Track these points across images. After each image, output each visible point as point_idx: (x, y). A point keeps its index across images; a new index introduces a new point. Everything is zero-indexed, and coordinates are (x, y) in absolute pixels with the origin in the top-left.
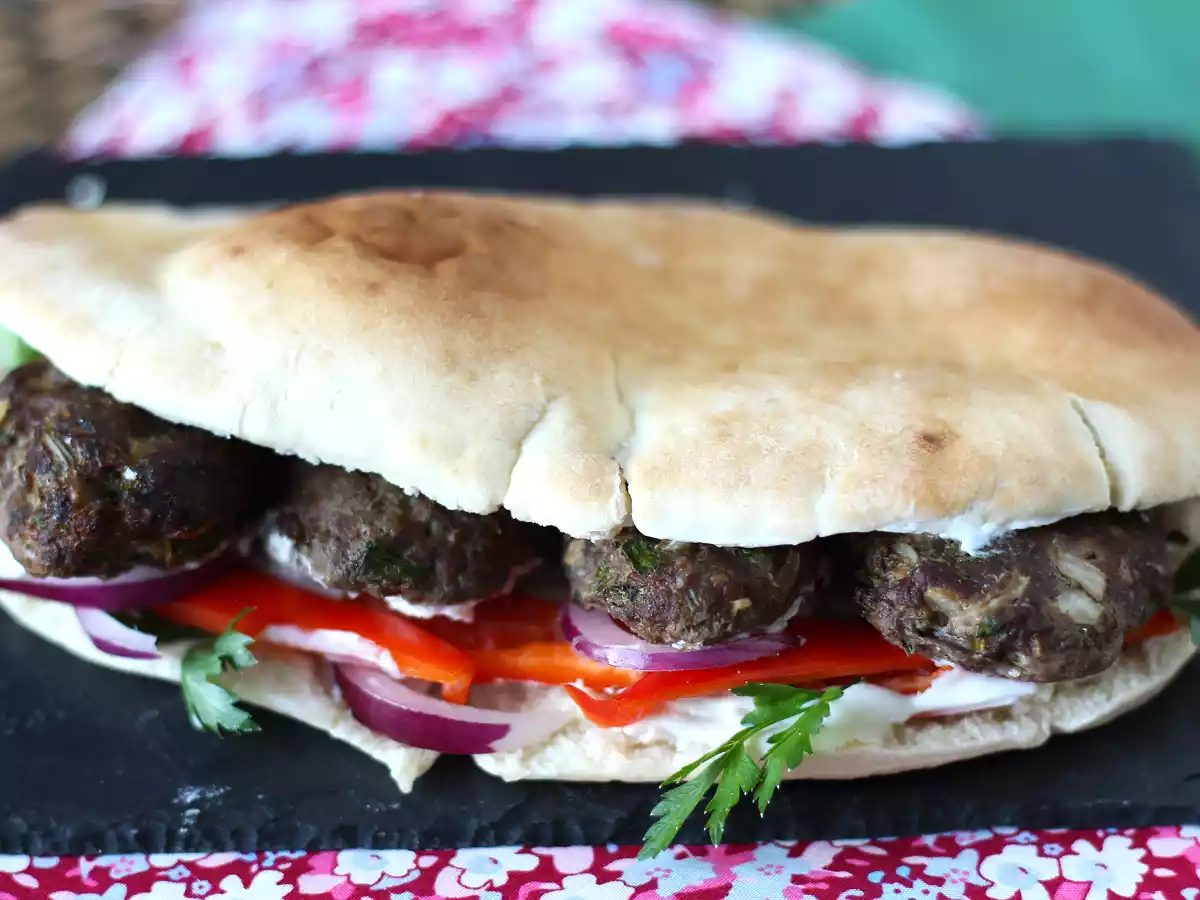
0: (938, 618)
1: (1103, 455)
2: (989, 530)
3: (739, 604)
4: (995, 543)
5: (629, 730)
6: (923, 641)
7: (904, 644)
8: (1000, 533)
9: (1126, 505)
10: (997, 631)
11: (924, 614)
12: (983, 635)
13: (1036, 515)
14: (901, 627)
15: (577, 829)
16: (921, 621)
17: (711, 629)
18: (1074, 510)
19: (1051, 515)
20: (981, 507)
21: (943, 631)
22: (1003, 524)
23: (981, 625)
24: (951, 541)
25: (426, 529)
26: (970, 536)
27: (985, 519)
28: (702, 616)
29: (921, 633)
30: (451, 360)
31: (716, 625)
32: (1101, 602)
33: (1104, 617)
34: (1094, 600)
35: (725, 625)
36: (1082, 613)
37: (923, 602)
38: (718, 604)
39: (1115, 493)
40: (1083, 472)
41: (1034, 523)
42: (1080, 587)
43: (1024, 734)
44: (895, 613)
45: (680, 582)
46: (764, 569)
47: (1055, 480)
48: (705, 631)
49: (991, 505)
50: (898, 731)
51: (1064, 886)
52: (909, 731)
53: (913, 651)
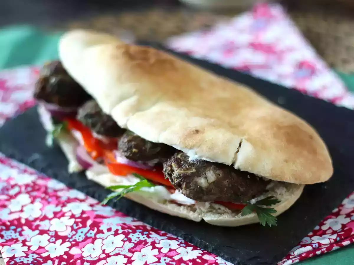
0: (172, 172)
1: (237, 152)
2: (196, 157)
3: (134, 150)
8: (199, 159)
9: (236, 167)
11: (170, 168)
12: (177, 178)
13: (207, 158)
14: (166, 171)
15: (97, 195)
16: (169, 170)
17: (127, 154)
18: (220, 161)
19: (213, 160)
20: (195, 149)
22: (201, 157)
24: (188, 157)
26: (192, 156)
27: (196, 154)
29: (168, 174)
31: (129, 153)
32: (209, 184)
33: (207, 188)
34: (208, 182)
37: (171, 166)
38: (130, 148)
39: (234, 163)
41: (208, 160)
42: (206, 178)
44: (167, 167)
47: (216, 150)
49: (198, 150)
50: (165, 202)
51: (174, 252)
52: (167, 202)
53: (166, 178)
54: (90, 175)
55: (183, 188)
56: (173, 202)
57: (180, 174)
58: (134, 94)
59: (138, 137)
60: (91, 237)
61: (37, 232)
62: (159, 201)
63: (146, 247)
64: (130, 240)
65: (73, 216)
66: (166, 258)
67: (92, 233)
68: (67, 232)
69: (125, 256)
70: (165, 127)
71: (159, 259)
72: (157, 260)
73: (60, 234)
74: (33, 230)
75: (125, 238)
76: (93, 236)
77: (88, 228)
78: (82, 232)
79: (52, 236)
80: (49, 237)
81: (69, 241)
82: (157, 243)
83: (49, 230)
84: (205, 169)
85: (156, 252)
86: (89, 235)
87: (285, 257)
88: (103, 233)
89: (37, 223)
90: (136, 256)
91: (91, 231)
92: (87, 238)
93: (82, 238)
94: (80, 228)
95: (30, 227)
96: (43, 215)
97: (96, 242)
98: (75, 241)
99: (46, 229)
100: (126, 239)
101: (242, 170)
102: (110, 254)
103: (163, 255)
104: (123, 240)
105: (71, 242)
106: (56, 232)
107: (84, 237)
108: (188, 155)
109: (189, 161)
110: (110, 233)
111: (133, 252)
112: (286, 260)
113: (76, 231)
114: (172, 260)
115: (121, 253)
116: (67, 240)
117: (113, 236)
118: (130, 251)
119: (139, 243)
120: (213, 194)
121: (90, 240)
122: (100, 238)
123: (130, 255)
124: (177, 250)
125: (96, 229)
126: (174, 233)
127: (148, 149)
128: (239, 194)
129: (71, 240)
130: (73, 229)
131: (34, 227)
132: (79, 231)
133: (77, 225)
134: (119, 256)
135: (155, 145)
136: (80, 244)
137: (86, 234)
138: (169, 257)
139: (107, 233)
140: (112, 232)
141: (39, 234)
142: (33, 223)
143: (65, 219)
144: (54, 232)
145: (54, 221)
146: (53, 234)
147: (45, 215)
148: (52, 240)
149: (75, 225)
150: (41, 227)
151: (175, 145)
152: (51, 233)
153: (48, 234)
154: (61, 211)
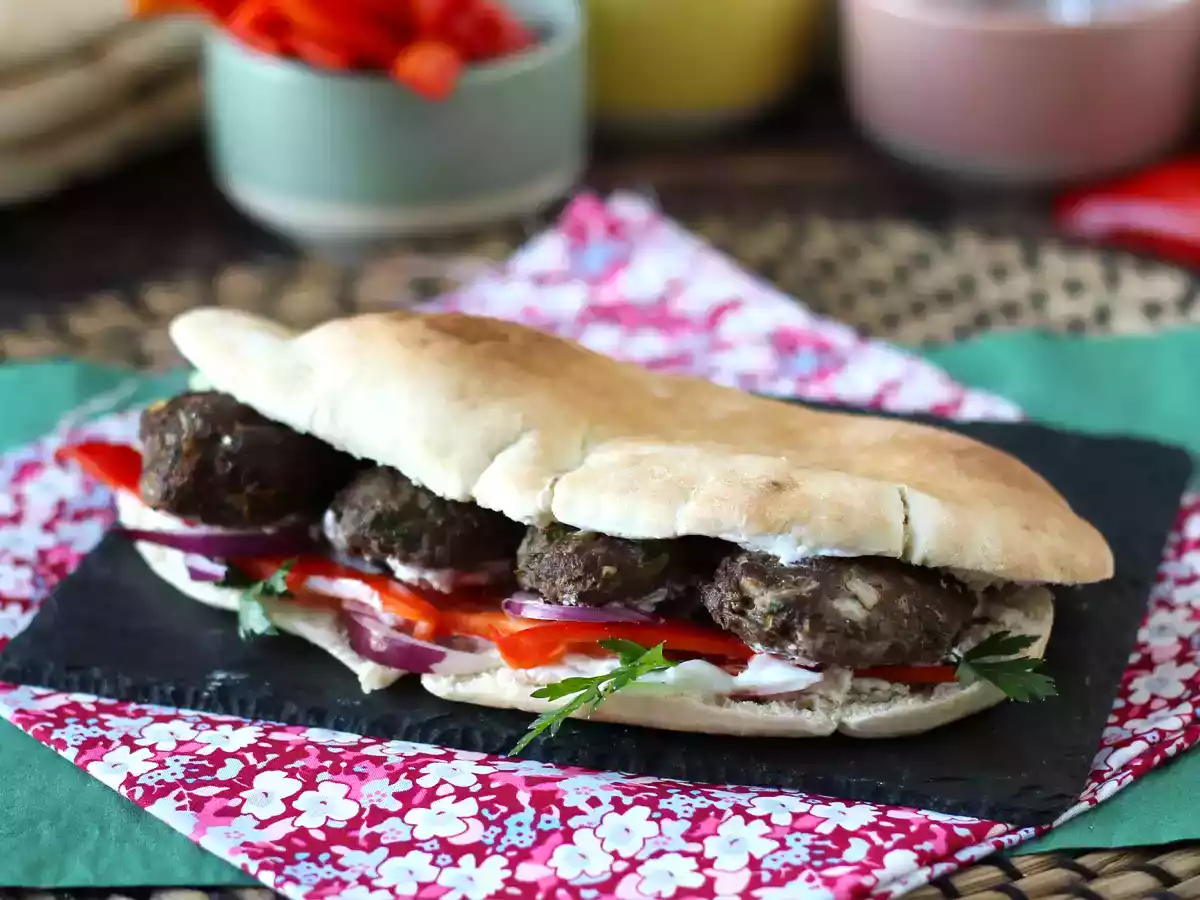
0: (747, 602)
1: (906, 520)
2: (801, 551)
3: (606, 569)
4: (804, 560)
5: (531, 672)
6: (735, 617)
7: (722, 620)
8: (811, 556)
9: (916, 559)
10: (780, 611)
11: (736, 596)
12: (771, 613)
13: (837, 546)
14: (721, 607)
15: (479, 738)
16: (735, 601)
17: (585, 584)
18: (872, 549)
19: (852, 548)
20: (796, 530)
21: (750, 612)
22: (815, 549)
23: (771, 604)
24: (775, 557)
25: (423, 514)
26: (786, 552)
27: (800, 543)
28: (579, 573)
29: (734, 612)
30: (462, 394)
31: (589, 583)
32: (870, 611)
33: (868, 620)
34: (864, 607)
35: (595, 584)
36: (851, 612)
37: (738, 588)
38: (591, 567)
39: (907, 550)
40: (882, 524)
41: (837, 553)
42: (855, 597)
43: (816, 721)
44: (719, 595)
45: (570, 550)
46: (638, 555)
47: (856, 523)
48: (580, 586)
49: (803, 531)
50: (720, 699)
51: (807, 817)
52: (728, 700)
53: (727, 626)
54: (435, 684)
55: (800, 637)
56: (741, 696)
57: (785, 600)
58: (525, 430)
59: (598, 536)
60: (553, 831)
61: (382, 852)
62: (706, 701)
63: (727, 820)
64: (672, 816)
65: (461, 793)
66: (798, 835)
67: (552, 820)
68: (476, 833)
69: (685, 854)
70: (681, 491)
71: (782, 841)
72: (776, 845)
73: (455, 841)
74: (369, 850)
75: (652, 812)
76: (556, 824)
77: (529, 814)
78: (520, 824)
79: (436, 854)
80: (430, 857)
81: (494, 853)
82: (747, 808)
83: (414, 840)
84: (839, 578)
85: (759, 827)
86: (542, 825)
87: (1089, 781)
88: (583, 813)
89: (364, 831)
90: (711, 846)
91: (545, 817)
92: (542, 837)
93: (531, 837)
94: (505, 816)
95: (353, 845)
96: (367, 805)
97: (576, 837)
98: (512, 847)
99: (406, 837)
100: (657, 815)
101: (932, 565)
102: (639, 857)
103: (787, 830)
104: (650, 819)
105: (503, 854)
106: (443, 841)
107: (534, 834)
108: (770, 552)
109: (782, 565)
110: (600, 811)
111: (700, 840)
112: (1095, 784)
113: (500, 822)
114: (816, 836)
115: (667, 848)
116: (489, 851)
117: (616, 815)
118: (688, 837)
119: (700, 815)
120: (885, 638)
121: (556, 838)
122: (581, 827)
123: (695, 848)
124: (811, 812)
125: (556, 811)
126: (769, 780)
127: (640, 561)
128: (939, 628)
129: (500, 849)
130: (487, 824)
131: (363, 843)
132: (510, 822)
133: (493, 811)
134: (665, 856)
135: (650, 546)
136: (534, 853)
137: (533, 826)
138: (803, 831)
139: (593, 815)
140: (607, 807)
141: (390, 855)
142: (353, 834)
143: (444, 804)
144: (435, 842)
145: (413, 815)
146: (437, 847)
147: (374, 808)
148: (444, 860)
149: (485, 812)
150: (387, 838)
151: (733, 530)
152: (427, 846)
153: (421, 849)
154: (416, 788)
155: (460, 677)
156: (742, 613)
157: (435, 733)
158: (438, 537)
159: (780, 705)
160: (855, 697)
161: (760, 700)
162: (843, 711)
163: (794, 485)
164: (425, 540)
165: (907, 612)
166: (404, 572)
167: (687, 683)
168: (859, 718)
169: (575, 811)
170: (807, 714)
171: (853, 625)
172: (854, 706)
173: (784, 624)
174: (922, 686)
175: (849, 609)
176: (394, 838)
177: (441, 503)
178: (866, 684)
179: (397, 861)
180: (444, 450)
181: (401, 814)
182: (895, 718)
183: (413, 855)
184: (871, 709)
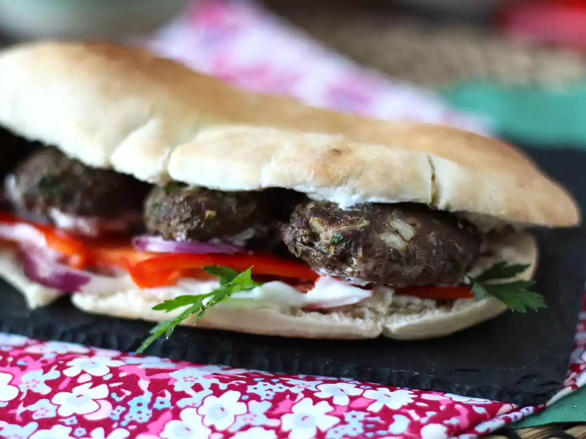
0: (315, 236)
1: (433, 178)
2: (355, 199)
3: (208, 213)
4: (357, 206)
5: (153, 291)
6: (306, 248)
7: (296, 250)
8: (362, 202)
9: (441, 205)
10: (340, 242)
11: (306, 232)
12: (333, 244)
13: (382, 195)
14: (295, 240)
15: (114, 340)
16: (305, 236)
17: (192, 224)
18: (408, 197)
19: (393, 198)
20: (351, 182)
21: (316, 244)
22: (367, 196)
23: (333, 237)
24: (335, 204)
26: (343, 199)
27: (354, 192)
28: (187, 215)
29: (304, 244)
31: (195, 223)
32: (407, 242)
33: (407, 250)
34: (403, 239)
35: (200, 224)
36: (393, 243)
37: (308, 226)
38: (197, 211)
39: (435, 198)
40: (416, 178)
41: (383, 200)
42: (397, 232)
44: (294, 231)
45: (181, 199)
46: (232, 203)
47: (396, 177)
48: (189, 226)
49: (358, 183)
50: (293, 311)
51: (361, 399)
52: (300, 311)
53: (299, 255)
54: (83, 301)
55: (355, 261)
56: (310, 308)
57: (343, 233)
58: (151, 115)
59: (203, 190)
60: (165, 410)
61: (33, 426)
62: (283, 312)
63: (299, 401)
64: (257, 398)
65: (97, 381)
66: (353, 413)
67: (165, 402)
68: (106, 411)
69: (267, 428)
70: (265, 155)
71: (342, 418)
72: (337, 420)
73: (90, 418)
74: (22, 424)
75: (242, 396)
76: (167, 404)
77: (147, 397)
78: (139, 405)
79: (74, 427)
80: (70, 429)
81: (119, 426)
82: (314, 392)
83: (58, 417)
84: (384, 219)
85: (324, 406)
86: (157, 406)
87: (569, 372)
88: (188, 396)
89: (21, 409)
90: (287, 422)
91: (159, 399)
92: (157, 415)
93: (148, 414)
94: (129, 398)
95: (11, 420)
96: (24, 391)
97: (183, 414)
98: (132, 423)
99: (52, 414)
100: (245, 397)
101: (453, 210)
102: (231, 430)
103: (346, 409)
104: (240, 400)
105: (126, 428)
106: (80, 417)
107: (150, 412)
108: (332, 200)
109: (341, 209)
110: (201, 394)
111: (278, 417)
112: (574, 374)
113: (124, 403)
114: (367, 414)
115: (253, 423)
116: (115, 425)
117: (214, 397)
118: (269, 415)
119: (278, 399)
120: (419, 263)
121: (168, 415)
122: (187, 407)
123: (274, 423)
124: (364, 395)
125: (168, 394)
126: (331, 370)
127: (234, 208)
128: (458, 257)
129: (124, 423)
130: (115, 404)
131: (19, 418)
132: (132, 403)
133: (120, 394)
134: (251, 430)
135: (242, 197)
136: (150, 426)
137: (150, 406)
138: (358, 410)
139: (197, 397)
140: (207, 391)
141: (40, 428)
142: (12, 411)
143: (83, 389)
144: (74, 418)
145: (59, 398)
146: (75, 422)
147: (29, 392)
148: (80, 432)
149: (114, 395)
150: (37, 415)
151: (304, 183)
152: (67, 422)
153: (63, 424)
154: (63, 377)
155: (102, 295)
156: (312, 245)
157: (82, 337)
158: (88, 193)
159: (339, 315)
160: (394, 309)
161: (324, 311)
162: (386, 320)
163: (349, 151)
164: (78, 196)
165: (435, 244)
166: (63, 221)
167: (269, 299)
168: (398, 324)
169: (183, 395)
170: (359, 321)
171: (396, 252)
172: (395, 316)
173: (343, 252)
174: (445, 302)
175: (393, 241)
176: (42, 415)
177: (90, 170)
178: (404, 300)
179: (44, 433)
180: (92, 130)
181: (49, 397)
182: (427, 325)
183: (57, 428)
184: (408, 318)
